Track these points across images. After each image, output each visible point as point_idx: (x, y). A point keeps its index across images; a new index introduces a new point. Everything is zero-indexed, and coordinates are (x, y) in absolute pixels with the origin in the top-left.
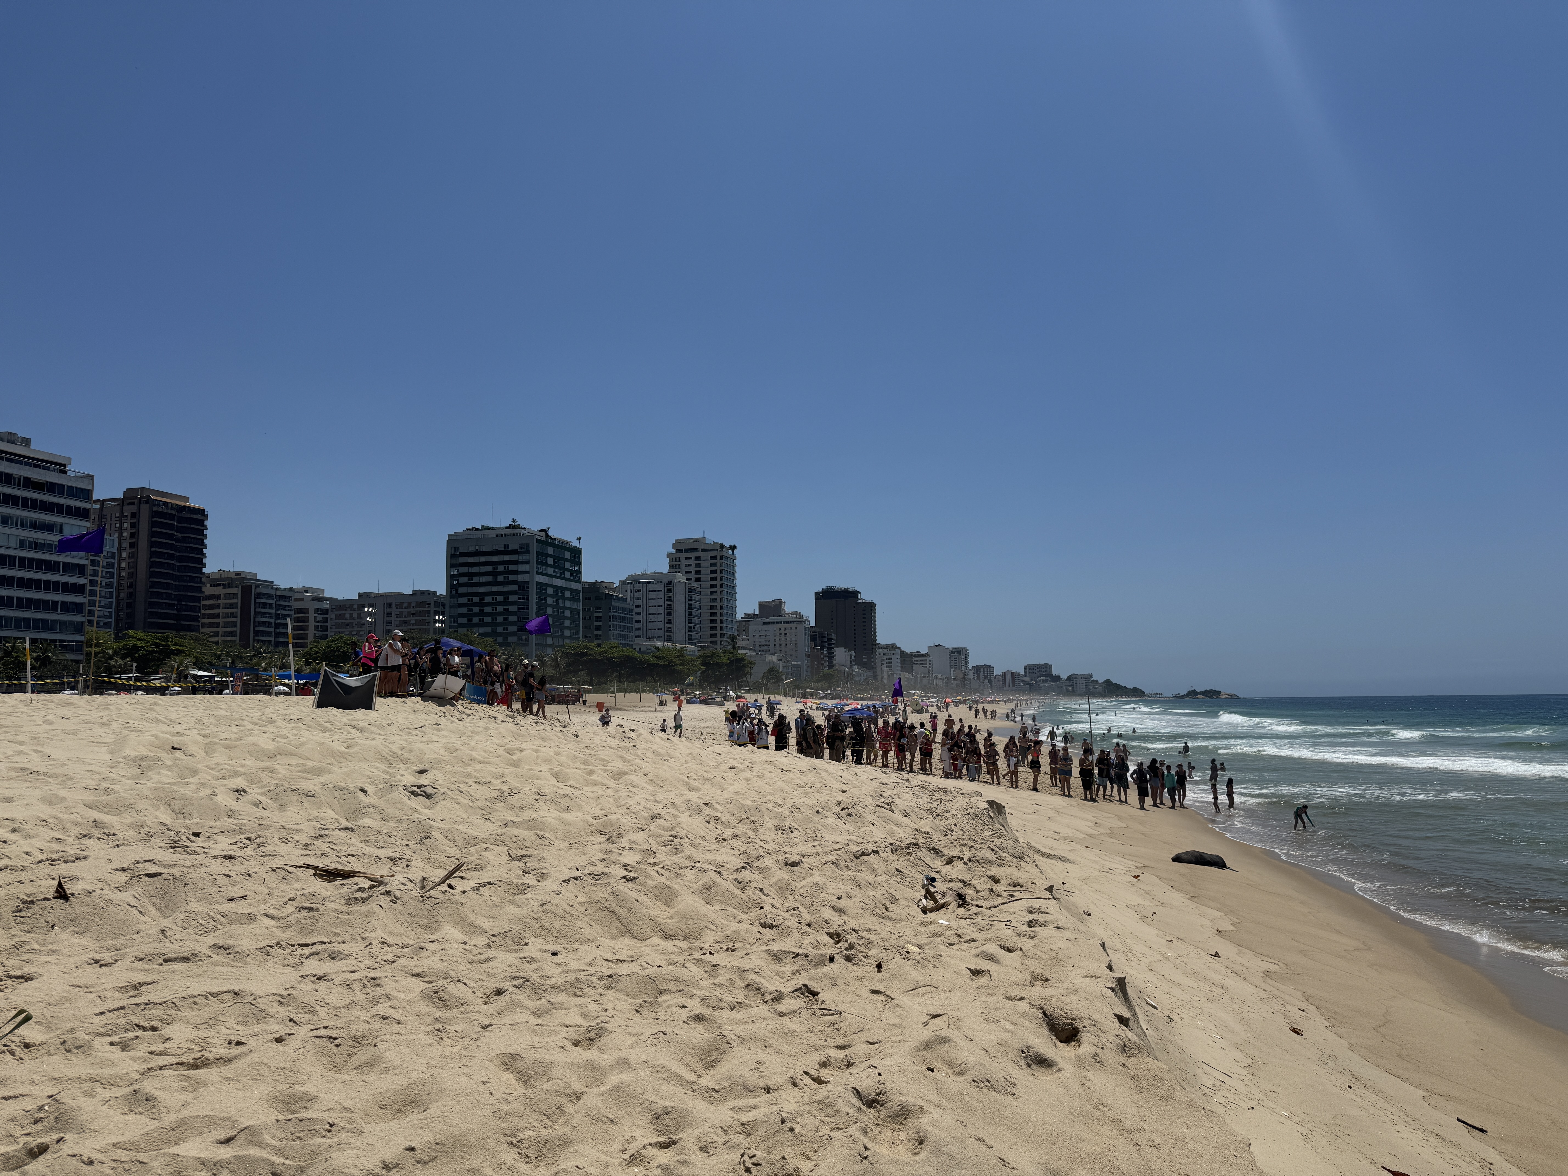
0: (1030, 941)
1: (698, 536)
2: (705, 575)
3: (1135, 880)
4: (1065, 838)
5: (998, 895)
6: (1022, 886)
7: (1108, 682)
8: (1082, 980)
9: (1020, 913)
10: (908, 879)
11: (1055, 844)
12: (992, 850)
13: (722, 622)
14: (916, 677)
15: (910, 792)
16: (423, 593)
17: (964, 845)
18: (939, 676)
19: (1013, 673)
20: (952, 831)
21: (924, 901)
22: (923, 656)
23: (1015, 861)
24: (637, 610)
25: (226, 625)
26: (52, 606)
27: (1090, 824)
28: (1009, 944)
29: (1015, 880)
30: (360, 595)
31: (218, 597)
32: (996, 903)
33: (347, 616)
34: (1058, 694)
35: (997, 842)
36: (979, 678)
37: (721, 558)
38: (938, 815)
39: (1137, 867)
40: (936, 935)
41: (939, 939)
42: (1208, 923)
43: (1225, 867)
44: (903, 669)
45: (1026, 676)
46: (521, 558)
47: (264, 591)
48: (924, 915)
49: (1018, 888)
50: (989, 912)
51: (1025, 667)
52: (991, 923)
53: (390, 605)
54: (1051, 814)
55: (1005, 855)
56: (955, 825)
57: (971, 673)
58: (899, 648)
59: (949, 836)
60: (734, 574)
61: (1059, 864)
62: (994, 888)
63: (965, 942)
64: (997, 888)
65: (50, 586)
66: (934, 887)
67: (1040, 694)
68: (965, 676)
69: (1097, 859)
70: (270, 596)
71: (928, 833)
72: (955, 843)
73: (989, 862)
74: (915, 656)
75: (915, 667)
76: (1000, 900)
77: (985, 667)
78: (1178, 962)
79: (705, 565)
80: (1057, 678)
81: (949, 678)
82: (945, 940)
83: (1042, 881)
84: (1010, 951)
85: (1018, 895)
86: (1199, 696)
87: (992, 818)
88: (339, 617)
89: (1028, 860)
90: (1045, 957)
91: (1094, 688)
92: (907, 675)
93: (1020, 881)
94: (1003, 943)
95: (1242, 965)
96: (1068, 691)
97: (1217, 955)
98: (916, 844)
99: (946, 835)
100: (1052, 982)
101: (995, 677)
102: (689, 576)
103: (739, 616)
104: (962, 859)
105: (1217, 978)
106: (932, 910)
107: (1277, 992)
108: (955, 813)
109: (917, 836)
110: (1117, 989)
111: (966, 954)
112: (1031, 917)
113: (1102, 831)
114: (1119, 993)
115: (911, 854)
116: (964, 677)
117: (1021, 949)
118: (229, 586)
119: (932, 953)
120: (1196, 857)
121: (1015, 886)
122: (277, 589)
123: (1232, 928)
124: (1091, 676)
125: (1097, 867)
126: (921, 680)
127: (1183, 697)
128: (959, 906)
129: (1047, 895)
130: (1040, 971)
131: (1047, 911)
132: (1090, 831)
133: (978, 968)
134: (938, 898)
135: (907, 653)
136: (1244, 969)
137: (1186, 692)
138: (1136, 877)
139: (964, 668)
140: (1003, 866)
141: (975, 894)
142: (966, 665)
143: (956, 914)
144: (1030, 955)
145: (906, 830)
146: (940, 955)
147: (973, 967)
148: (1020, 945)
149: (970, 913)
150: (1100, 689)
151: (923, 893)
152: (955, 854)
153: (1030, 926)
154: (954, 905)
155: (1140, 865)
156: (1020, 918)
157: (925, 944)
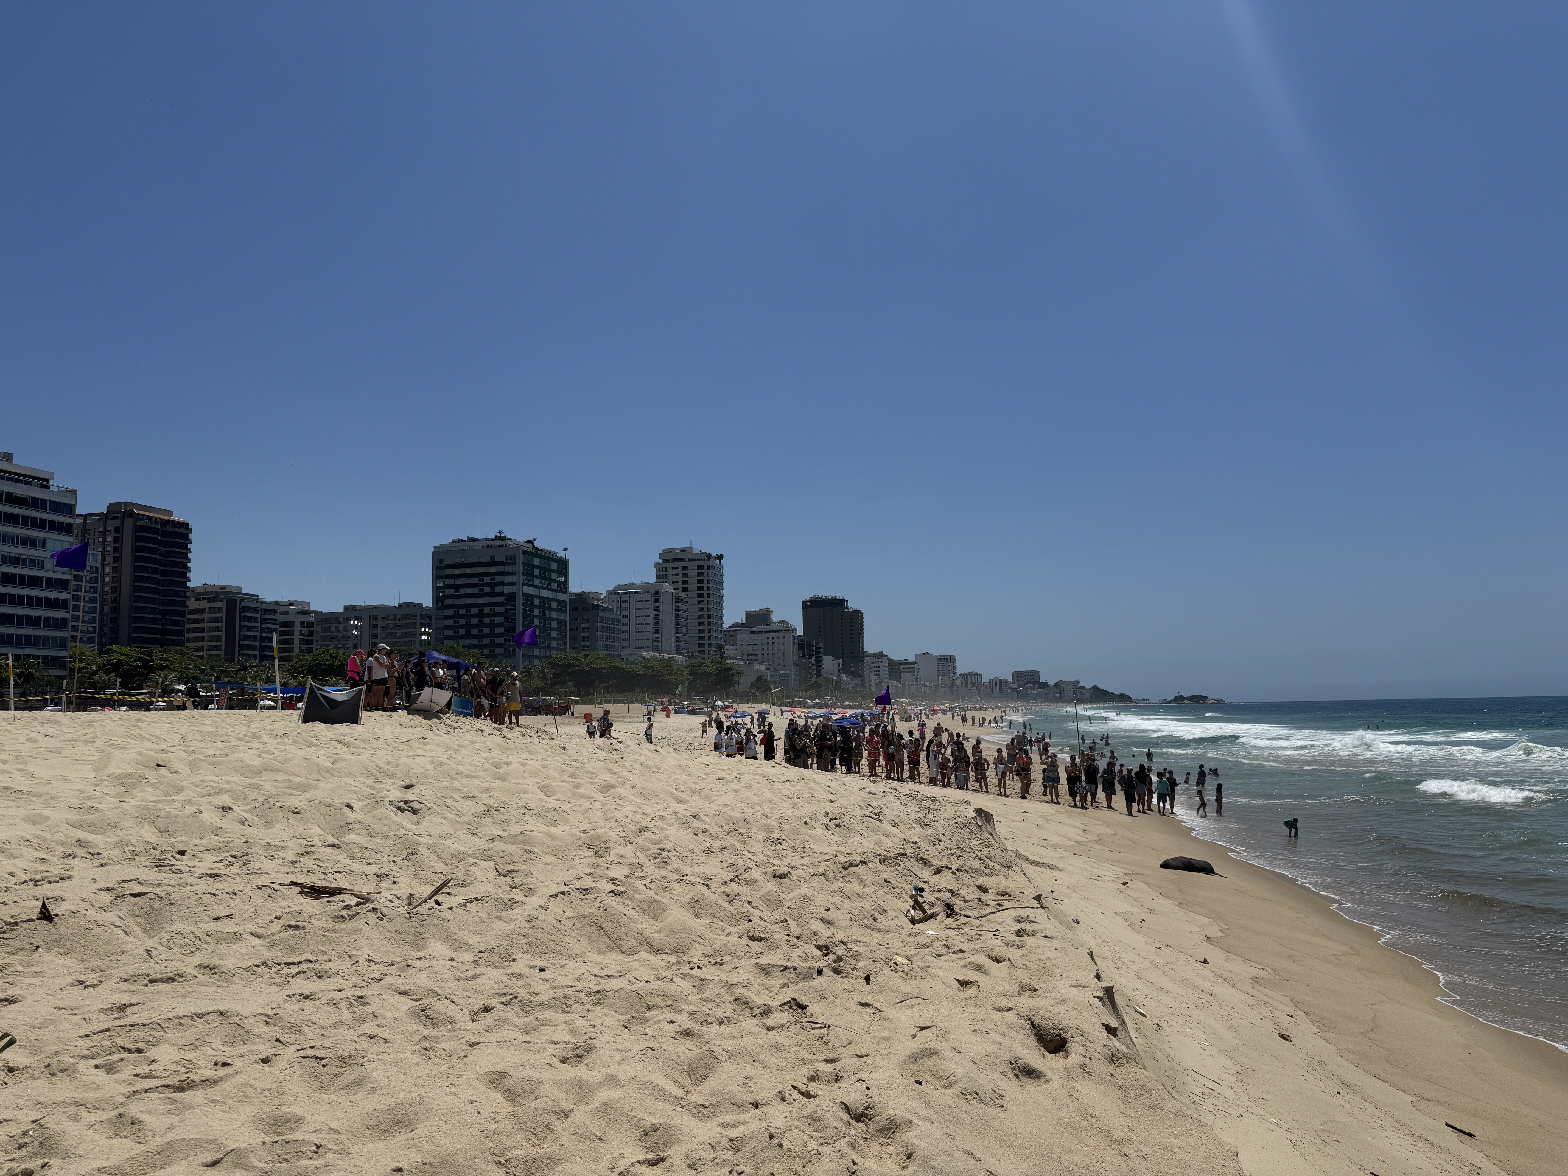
0: (1019, 951)
1: (686, 545)
2: (693, 585)
3: (1124, 887)
4: (1054, 846)
5: (986, 905)
6: (1010, 896)
7: (1095, 688)
8: (1070, 989)
9: (1008, 922)
10: (896, 890)
11: (1044, 852)
12: (980, 859)
13: (709, 631)
14: (904, 685)
15: (899, 802)
16: (408, 605)
17: (952, 855)
18: (927, 684)
19: (1000, 680)
20: (940, 841)
21: (912, 912)
22: (911, 663)
23: (1003, 870)
24: (625, 620)
25: (211, 639)
26: (35, 622)
27: (1079, 831)
28: (997, 954)
29: (1003, 889)
30: (346, 608)
31: (202, 611)
32: (984, 913)
33: (333, 629)
34: (1046, 701)
35: (985, 851)
36: (966, 685)
37: (708, 567)
38: (926, 825)
39: (1125, 874)
40: (924, 946)
41: (927, 951)
42: (1197, 929)
43: (1214, 873)
44: (891, 677)
45: (1013, 683)
46: (508, 569)
47: (249, 604)
48: (912, 926)
49: (1007, 897)
50: (977, 922)
51: (1013, 674)
52: (979, 933)
53: (376, 618)
54: (1039, 821)
55: (992, 864)
56: (943, 834)
57: (959, 681)
58: (887, 656)
59: (937, 846)
60: (721, 583)
61: (1048, 871)
62: (982, 898)
63: (953, 953)
64: (985, 897)
65: (33, 602)
66: (922, 897)
67: (1027, 701)
68: (953, 682)
69: (1086, 866)
70: (255, 610)
71: (916, 843)
72: (943, 853)
73: (978, 872)
74: (903, 664)
75: (903, 675)
76: (988, 910)
77: (972, 674)
78: (1167, 969)
79: (692, 575)
80: (1045, 685)
81: (937, 686)
82: (934, 951)
83: (1030, 890)
84: (998, 961)
85: (1006, 904)
86: (1186, 701)
87: (980, 827)
88: (324, 630)
89: (1016, 868)
90: (1033, 967)
91: (1082, 694)
92: (895, 683)
93: (1008, 890)
94: (991, 954)
95: (1230, 971)
96: (1055, 697)
97: (1205, 961)
98: (904, 855)
99: (934, 845)
100: (1040, 992)
101: (983, 685)
102: (676, 585)
103: (727, 625)
104: (951, 869)
105: (1206, 985)
106: (920, 921)
107: (1265, 998)
108: (943, 822)
109: (905, 846)
110: (1105, 998)
111: (954, 965)
112: (1019, 926)
113: (1090, 837)
114: (1107, 1002)
115: (899, 864)
116: (952, 685)
117: (1009, 960)
118: (214, 600)
119: (920, 964)
120: (1184, 863)
121: (1003, 895)
122: (262, 603)
123: (1220, 934)
124: (1078, 682)
125: (1085, 874)
126: (909, 688)
127: (1170, 702)
128: (948, 916)
129: (1036, 904)
130: (1028, 981)
131: (1035, 920)
132: (1079, 838)
133: (966, 979)
134: (926, 908)
135: (895, 661)
136: (1233, 975)
137: (1172, 698)
138: (1125, 884)
139: (951, 675)
140: (991, 875)
141: (963, 904)
142: (954, 673)
143: (944, 924)
144: (1018, 965)
145: (895, 840)
146: (929, 967)
147: (961, 978)
148: (1008, 956)
149: (958, 923)
150: (1087, 695)
151: (912, 903)
152: (944, 863)
153: (1019, 936)
154: (942, 915)
155: (1128, 872)
156: (1008, 928)
157: (913, 956)
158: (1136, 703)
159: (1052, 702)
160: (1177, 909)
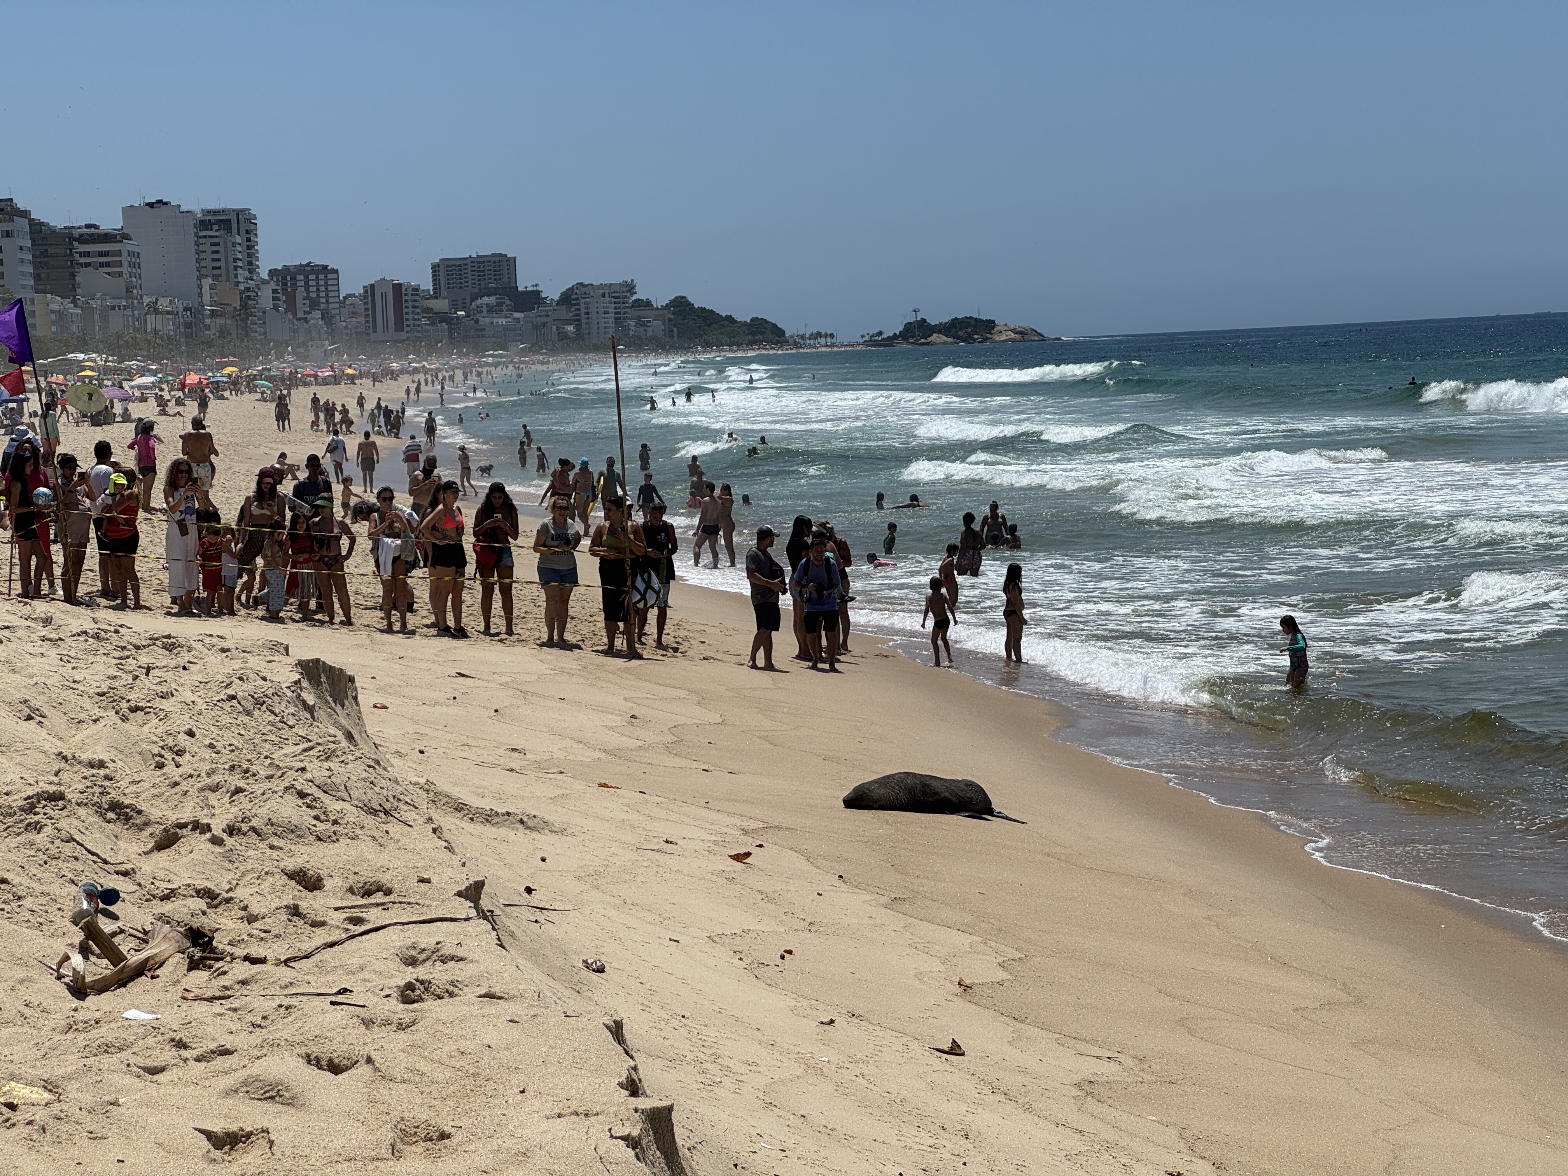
0: (401, 1035)
3: (739, 866)
4: (542, 767)
5: (316, 924)
6: (388, 892)
7: (680, 305)
8: (545, 1125)
9: (379, 966)
10: (28, 902)
11: (512, 784)
12: (302, 795)
14: (87, 309)
15: (53, 652)
17: (215, 788)
18: (164, 303)
19: (398, 288)
20: (180, 753)
21: (77, 960)
22: (107, 238)
23: (370, 820)
27: (617, 721)
28: (335, 1049)
29: (367, 875)
32: (307, 946)
34: (535, 348)
35: (317, 770)
36: (291, 307)
38: (135, 709)
39: (745, 832)
40: (107, 1048)
41: (112, 1060)
42: (937, 965)
43: (990, 812)
44: (42, 284)
45: (437, 295)
48: (76, 1003)
49: (379, 897)
50: (285, 974)
51: (435, 268)
52: (286, 1002)
54: (502, 698)
55: (339, 805)
56: (191, 734)
57: (265, 298)
58: (25, 214)
59: (170, 769)
61: (519, 838)
62: (303, 905)
63: (198, 1060)
64: (310, 902)
66: (114, 917)
67: (480, 350)
68: (247, 298)
69: (634, 817)
71: (102, 764)
72: (184, 785)
73: (292, 831)
74: (82, 239)
75: (83, 276)
76: (321, 937)
77: (309, 271)
78: (848, 1076)
80: (533, 299)
81: (195, 311)
82: (133, 1060)
83: (449, 872)
84: (335, 1069)
85: (375, 917)
86: (934, 338)
87: (310, 709)
89: (409, 815)
90: (440, 1074)
91: (640, 323)
92: (56, 302)
93: (385, 879)
94: (315, 1050)
95: (1022, 1070)
96: (563, 336)
97: (955, 1050)
98: (55, 797)
99: (160, 766)
100: (455, 1140)
101: (343, 303)
104: (208, 828)
105: (952, 1110)
106: (102, 987)
107: (1111, 1135)
108: (189, 697)
109: (64, 776)
110: (648, 1140)
111: (198, 1091)
112: (410, 974)
113: (650, 737)
114: (653, 1152)
115: (38, 827)
116: (244, 306)
117: (369, 1060)
119: (87, 1098)
120: (910, 791)
121: (368, 894)
123: (1001, 975)
124: (631, 288)
125: (630, 838)
126: (104, 318)
127: (890, 341)
128: (194, 965)
129: (465, 908)
130: (423, 1115)
131: (460, 953)
132: (615, 740)
133: (234, 1128)
134: (124, 949)
135: (53, 231)
136: (1027, 1080)
137: (899, 328)
138: (740, 858)
139: (242, 274)
140: (334, 838)
141: (244, 928)
142: (252, 268)
143: (180, 988)
144: (397, 1073)
145: (29, 761)
146: (115, 1103)
147: (217, 1127)
148: (368, 1050)
149: (224, 981)
150: (657, 327)
151: (77, 936)
152: (186, 815)
153: (406, 1000)
154: (176, 964)
155: (753, 825)
156: (379, 981)
157: (68, 1078)
158: (796, 345)
159: (553, 351)
160: (885, 916)
